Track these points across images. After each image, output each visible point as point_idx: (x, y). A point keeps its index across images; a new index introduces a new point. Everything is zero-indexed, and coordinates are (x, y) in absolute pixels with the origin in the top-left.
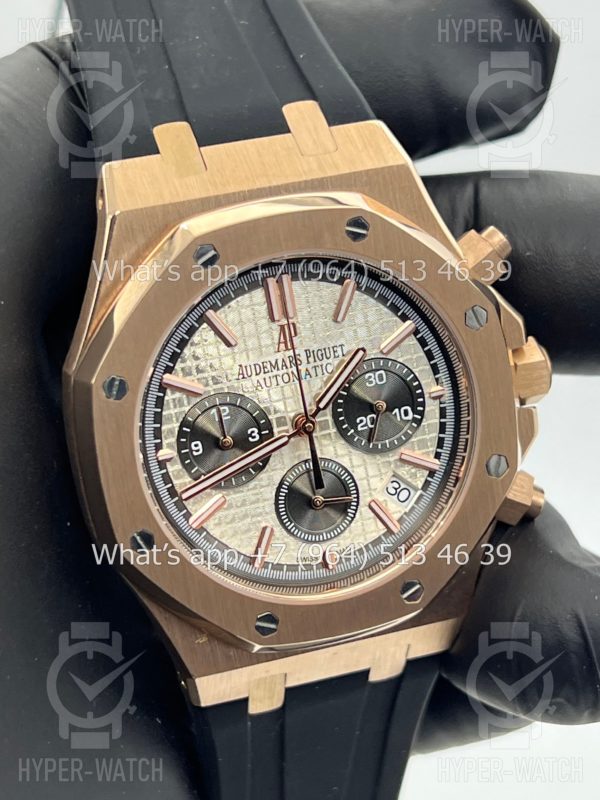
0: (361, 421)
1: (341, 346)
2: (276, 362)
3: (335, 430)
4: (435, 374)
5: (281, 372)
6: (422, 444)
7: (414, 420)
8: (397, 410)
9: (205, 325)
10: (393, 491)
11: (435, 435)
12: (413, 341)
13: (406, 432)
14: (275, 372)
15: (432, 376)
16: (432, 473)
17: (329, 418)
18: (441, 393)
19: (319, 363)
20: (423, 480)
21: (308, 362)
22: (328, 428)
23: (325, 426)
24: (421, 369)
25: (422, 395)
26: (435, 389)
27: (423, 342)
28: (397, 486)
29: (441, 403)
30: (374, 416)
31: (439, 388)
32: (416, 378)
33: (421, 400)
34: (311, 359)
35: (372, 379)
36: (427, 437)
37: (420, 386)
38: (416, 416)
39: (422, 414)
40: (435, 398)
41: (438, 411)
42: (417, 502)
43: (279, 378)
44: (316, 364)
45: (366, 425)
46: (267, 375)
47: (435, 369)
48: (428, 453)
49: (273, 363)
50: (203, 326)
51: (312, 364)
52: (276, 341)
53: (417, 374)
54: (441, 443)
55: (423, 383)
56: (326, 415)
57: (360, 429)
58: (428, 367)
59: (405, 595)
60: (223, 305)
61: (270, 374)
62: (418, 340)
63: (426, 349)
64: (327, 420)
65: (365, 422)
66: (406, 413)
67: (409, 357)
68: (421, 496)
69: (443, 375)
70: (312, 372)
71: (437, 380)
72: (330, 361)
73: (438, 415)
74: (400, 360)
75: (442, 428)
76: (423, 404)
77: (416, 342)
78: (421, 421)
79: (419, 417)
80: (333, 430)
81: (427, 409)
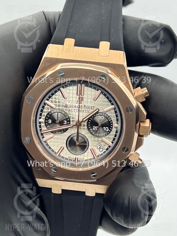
0: (94, 127)
1: (94, 107)
2: (76, 106)
3: (87, 128)
4: (117, 121)
5: (76, 109)
6: (109, 138)
7: (108, 131)
8: (104, 127)
9: (60, 91)
10: (99, 148)
11: (113, 137)
12: (113, 111)
13: (106, 134)
14: (75, 108)
15: (116, 121)
16: (110, 147)
17: (86, 124)
18: (118, 127)
19: (87, 109)
20: (107, 147)
21: (84, 108)
22: (85, 126)
23: (84, 126)
24: (114, 119)
25: (112, 126)
26: (116, 125)
27: (116, 112)
28: (100, 147)
29: (117, 129)
30: (98, 127)
31: (117, 125)
32: (111, 121)
33: (111, 127)
34: (85, 108)
35: (100, 117)
36: (111, 137)
37: (112, 123)
38: (109, 130)
39: (111, 130)
40: (115, 127)
41: (115, 131)
42: (104, 153)
43: (75, 110)
44: (86, 109)
45: (95, 129)
46: (72, 109)
47: (117, 120)
48: (110, 141)
49: (75, 106)
50: (59, 91)
51: (85, 109)
52: (77, 100)
53: (112, 120)
54: (114, 139)
55: (113, 122)
56: (85, 123)
57: (93, 129)
58: (116, 119)
59: (92, 175)
60: (65, 87)
61: (73, 108)
62: (115, 111)
63: (116, 114)
64: (85, 125)
65: (95, 128)
66: (107, 129)
67: (111, 115)
68: (105, 151)
69: (119, 122)
70: (85, 111)
71: (117, 123)
72: (90, 110)
73: (115, 132)
74: (109, 115)
75: (116, 136)
76: (112, 128)
77: (114, 111)
78: (110, 132)
79: (110, 131)
80: (86, 127)
81: (113, 129)
